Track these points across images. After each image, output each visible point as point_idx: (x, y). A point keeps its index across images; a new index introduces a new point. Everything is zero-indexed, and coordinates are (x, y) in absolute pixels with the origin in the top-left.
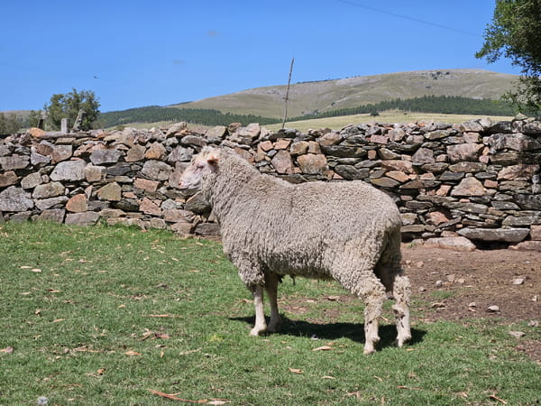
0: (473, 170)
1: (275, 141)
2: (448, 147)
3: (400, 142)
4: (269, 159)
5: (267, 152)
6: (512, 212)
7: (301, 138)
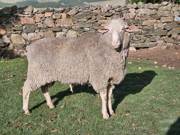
0: (134, 22)
1: (44, 13)
2: (124, 14)
3: (106, 12)
4: (42, 21)
5: (41, 18)
6: (149, 37)
7: (58, 12)
